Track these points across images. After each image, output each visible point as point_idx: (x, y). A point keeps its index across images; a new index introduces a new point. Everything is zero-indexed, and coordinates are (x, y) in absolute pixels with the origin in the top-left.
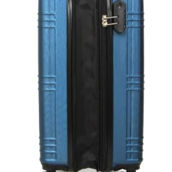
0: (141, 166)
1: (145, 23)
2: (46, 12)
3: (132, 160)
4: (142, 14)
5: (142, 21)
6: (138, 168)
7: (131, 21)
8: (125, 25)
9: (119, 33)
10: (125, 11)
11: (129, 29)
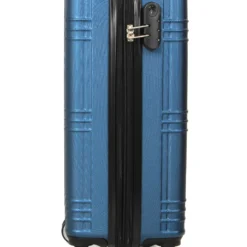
0: (183, 240)
1: (190, 35)
2: (77, 17)
3: (169, 232)
4: (184, 23)
5: (184, 33)
6: (178, 243)
7: (169, 32)
8: (160, 38)
9: (151, 50)
10: (160, 18)
11: (166, 45)
